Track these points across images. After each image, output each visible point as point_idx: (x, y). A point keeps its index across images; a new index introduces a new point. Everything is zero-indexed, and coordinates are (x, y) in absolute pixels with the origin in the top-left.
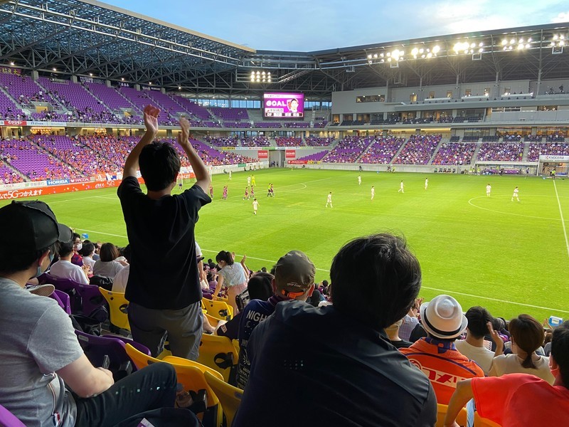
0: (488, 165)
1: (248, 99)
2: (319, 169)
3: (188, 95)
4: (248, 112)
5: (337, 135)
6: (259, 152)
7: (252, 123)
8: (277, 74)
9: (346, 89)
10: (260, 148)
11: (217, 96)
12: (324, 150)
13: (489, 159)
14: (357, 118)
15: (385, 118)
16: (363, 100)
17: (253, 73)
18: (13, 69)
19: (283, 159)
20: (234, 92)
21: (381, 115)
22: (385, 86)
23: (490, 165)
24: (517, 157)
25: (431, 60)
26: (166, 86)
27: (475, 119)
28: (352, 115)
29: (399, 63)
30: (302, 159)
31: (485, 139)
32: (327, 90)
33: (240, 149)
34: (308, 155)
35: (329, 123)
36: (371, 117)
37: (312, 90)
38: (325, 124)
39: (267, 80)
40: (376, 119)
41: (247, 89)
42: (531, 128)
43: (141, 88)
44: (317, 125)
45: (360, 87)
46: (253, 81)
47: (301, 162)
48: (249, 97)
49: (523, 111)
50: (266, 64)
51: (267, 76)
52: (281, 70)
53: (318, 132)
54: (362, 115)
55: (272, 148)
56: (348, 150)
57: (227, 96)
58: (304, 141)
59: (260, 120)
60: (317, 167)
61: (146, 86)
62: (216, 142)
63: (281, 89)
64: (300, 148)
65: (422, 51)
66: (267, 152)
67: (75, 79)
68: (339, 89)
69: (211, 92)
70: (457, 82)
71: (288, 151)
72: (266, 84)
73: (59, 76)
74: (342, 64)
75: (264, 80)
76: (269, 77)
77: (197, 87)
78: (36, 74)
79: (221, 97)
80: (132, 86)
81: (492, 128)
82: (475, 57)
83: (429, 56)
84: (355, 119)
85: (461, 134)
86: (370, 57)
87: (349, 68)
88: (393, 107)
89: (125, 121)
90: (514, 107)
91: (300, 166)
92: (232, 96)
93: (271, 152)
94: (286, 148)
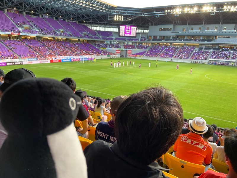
0: (214, 61)
1: (113, 28)
2: (142, 59)
3: (87, 25)
4: (113, 33)
5: (150, 45)
6: (117, 50)
7: (114, 38)
8: (126, 17)
9: (155, 25)
10: (117, 49)
11: (100, 26)
12: (144, 51)
13: (215, 58)
14: (159, 37)
15: (171, 38)
16: (162, 30)
17: (116, 16)
18: (15, 11)
19: (126, 54)
20: (107, 24)
21: (170, 37)
22: (172, 24)
23: (215, 60)
24: (227, 58)
25: (193, 13)
26: (79, 20)
27: (211, 40)
28: (157, 36)
29: (179, 14)
30: (134, 54)
31: (214, 49)
32: (147, 25)
33: (108, 49)
34: (137, 53)
35: (147, 39)
36: (165, 37)
37: (140, 25)
38: (145, 39)
39: (121, 20)
40: (167, 38)
41: (113, 23)
42: (234, 46)
43: (68, 21)
44: (141, 40)
45: (161, 24)
46: (115, 19)
47: (134, 56)
48: (113, 27)
49: (231, 38)
50: (121, 13)
51: (121, 18)
52: (127, 15)
53: (142, 43)
54: (161, 36)
55: (122, 49)
56: (154, 51)
57: (104, 26)
58: (136, 47)
59: (117, 37)
60: (140, 58)
61: (70, 20)
62: (99, 46)
63: (127, 24)
64: (134, 50)
65: (189, 9)
66: (119, 51)
67: (40, 16)
68: (152, 25)
69: (97, 24)
70: (204, 24)
71: (129, 51)
72: (121, 21)
73: (34, 15)
74: (154, 14)
75: (120, 20)
76: (122, 18)
77: (91, 21)
78: (24, 13)
79: (101, 26)
80: (64, 20)
81: (217, 45)
82: (212, 13)
83: (192, 12)
84: (158, 38)
85: (204, 47)
86: (166, 11)
87: (157, 16)
88: (175, 33)
89: (61, 35)
90: (227, 36)
91: (133, 57)
92: (106, 26)
93: (122, 51)
94: (128, 49)
